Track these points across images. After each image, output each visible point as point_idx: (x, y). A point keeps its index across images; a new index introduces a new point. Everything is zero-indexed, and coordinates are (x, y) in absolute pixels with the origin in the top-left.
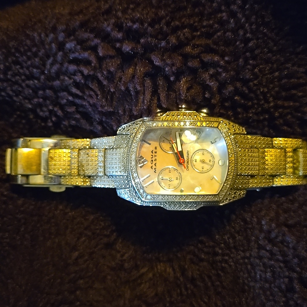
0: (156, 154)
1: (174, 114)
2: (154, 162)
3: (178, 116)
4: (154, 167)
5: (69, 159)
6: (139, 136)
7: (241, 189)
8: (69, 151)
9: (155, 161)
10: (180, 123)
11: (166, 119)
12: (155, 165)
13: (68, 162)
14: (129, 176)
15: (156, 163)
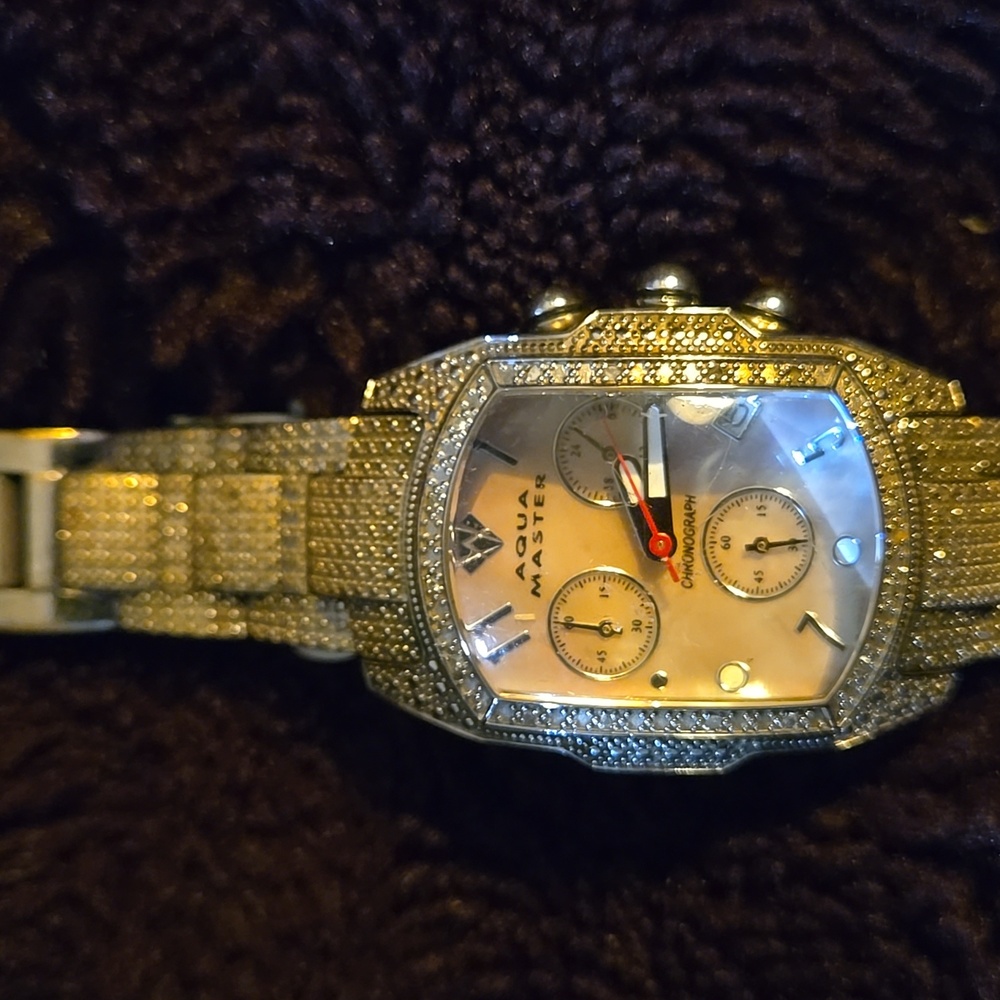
0: (540, 512)
1: (625, 321)
2: (532, 548)
3: (646, 331)
4: (531, 569)
5: (154, 517)
6: (463, 426)
7: (931, 673)
8: (152, 481)
9: (535, 540)
10: (657, 368)
11: (590, 350)
12: (536, 559)
13: (148, 531)
14: (417, 608)
15: (540, 552)
